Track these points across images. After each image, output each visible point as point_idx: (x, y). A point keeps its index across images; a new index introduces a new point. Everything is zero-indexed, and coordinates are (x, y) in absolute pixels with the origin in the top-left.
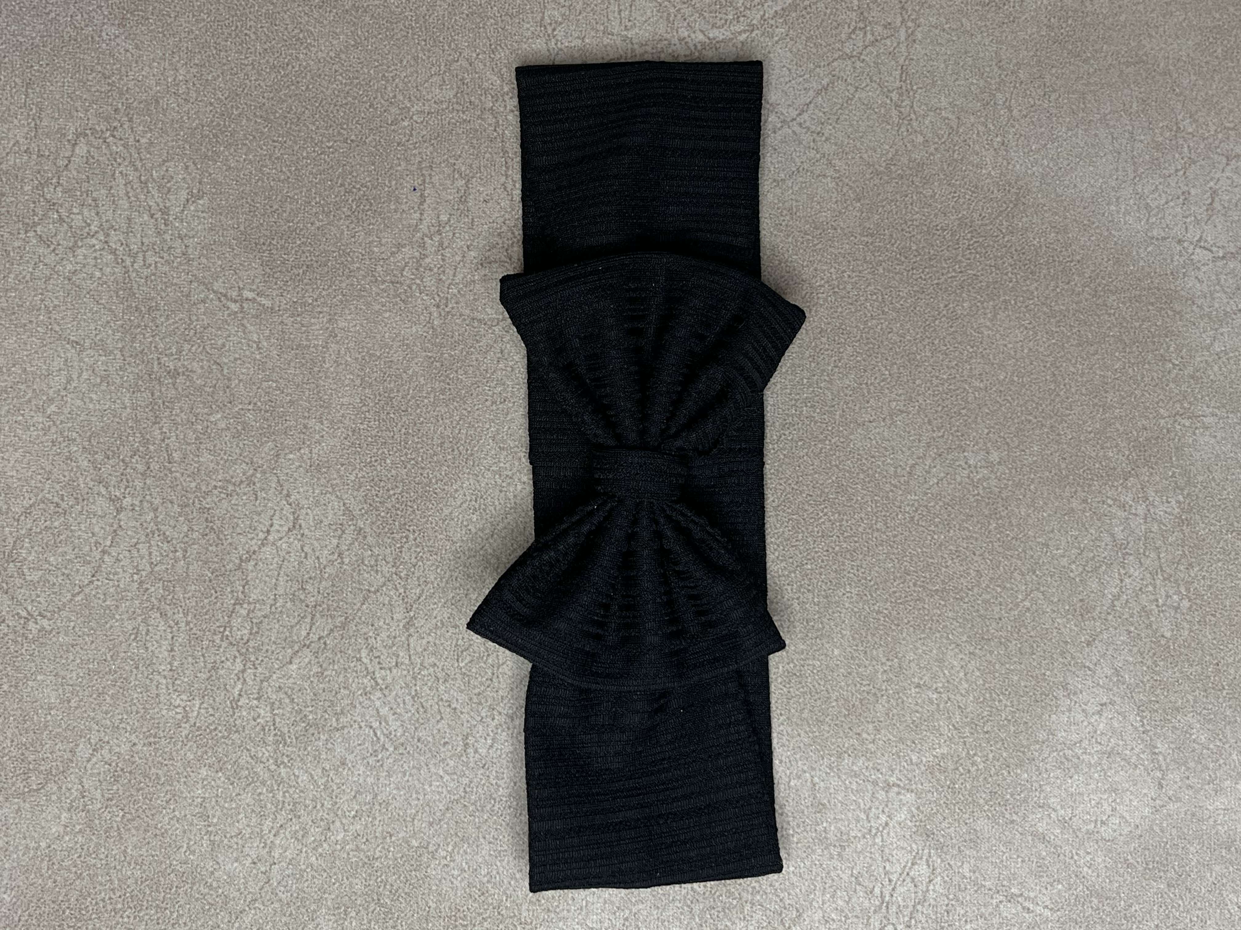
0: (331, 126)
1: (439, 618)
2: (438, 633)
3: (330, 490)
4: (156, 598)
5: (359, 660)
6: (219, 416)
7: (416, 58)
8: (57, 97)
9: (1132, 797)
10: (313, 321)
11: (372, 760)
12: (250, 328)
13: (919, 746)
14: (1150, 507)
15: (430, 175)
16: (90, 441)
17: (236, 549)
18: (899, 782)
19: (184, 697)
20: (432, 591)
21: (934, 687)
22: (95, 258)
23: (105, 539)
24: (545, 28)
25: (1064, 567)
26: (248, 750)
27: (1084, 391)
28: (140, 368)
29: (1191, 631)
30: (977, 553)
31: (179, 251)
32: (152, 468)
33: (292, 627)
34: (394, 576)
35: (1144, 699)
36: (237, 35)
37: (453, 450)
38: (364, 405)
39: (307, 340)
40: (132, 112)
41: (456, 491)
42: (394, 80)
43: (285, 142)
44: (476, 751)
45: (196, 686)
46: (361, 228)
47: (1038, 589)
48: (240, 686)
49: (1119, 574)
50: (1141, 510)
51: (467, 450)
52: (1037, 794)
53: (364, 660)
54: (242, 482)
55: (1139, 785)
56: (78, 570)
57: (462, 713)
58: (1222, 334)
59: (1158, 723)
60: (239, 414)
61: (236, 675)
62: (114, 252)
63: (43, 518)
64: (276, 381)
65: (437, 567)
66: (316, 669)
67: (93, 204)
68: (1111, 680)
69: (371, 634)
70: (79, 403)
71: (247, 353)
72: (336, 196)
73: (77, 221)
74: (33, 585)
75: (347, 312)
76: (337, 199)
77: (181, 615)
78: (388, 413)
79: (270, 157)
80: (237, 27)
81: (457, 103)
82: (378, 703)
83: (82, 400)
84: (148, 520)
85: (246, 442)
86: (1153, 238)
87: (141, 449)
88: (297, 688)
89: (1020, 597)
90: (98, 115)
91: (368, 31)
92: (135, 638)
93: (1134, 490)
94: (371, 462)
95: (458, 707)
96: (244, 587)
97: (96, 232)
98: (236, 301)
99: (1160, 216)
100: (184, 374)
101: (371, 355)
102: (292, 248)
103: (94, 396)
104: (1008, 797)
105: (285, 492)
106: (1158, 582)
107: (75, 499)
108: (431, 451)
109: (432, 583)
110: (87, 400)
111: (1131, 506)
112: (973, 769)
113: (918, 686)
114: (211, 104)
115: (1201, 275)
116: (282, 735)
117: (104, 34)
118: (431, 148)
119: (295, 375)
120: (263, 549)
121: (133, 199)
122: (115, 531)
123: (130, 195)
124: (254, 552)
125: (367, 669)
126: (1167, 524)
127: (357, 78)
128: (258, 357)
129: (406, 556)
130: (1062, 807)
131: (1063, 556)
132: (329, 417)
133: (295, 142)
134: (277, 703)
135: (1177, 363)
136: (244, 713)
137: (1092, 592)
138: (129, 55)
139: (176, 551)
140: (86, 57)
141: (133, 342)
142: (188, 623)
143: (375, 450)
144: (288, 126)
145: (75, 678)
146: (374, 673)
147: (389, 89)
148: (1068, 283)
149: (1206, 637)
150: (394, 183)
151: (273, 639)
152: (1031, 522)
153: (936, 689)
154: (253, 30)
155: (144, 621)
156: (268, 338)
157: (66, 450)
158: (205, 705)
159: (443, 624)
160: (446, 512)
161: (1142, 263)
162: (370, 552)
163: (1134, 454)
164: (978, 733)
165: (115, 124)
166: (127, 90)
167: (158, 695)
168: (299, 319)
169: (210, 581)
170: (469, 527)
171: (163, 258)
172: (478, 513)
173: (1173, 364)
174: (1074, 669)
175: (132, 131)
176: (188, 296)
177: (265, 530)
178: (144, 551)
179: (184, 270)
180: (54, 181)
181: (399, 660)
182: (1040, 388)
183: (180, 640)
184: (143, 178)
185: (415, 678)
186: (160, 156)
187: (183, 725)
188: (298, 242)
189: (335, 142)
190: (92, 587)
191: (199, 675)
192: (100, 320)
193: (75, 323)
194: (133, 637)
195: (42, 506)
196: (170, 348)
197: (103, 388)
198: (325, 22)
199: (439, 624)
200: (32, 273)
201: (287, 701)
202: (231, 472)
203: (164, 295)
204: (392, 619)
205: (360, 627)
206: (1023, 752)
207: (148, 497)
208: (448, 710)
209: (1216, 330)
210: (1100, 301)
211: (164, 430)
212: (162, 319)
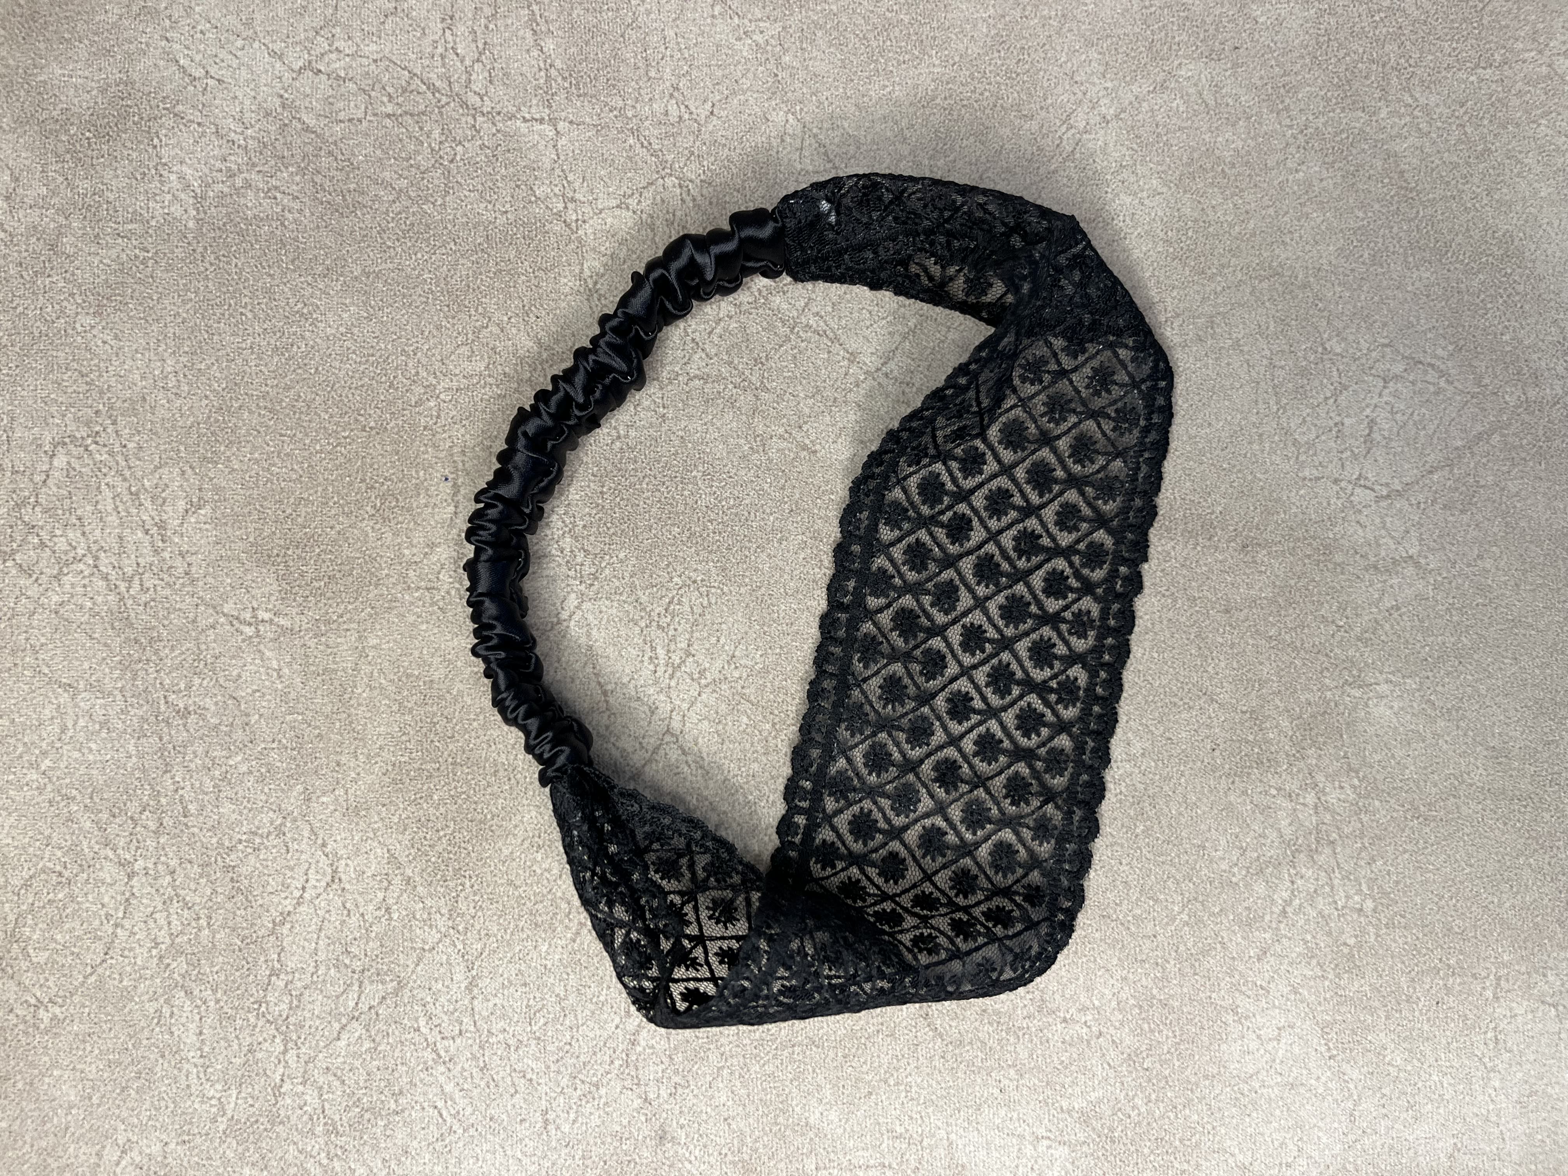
0: (346, 413)
1: (505, 976)
2: (506, 992)
3: (371, 835)
4: (179, 975)
5: (418, 1030)
6: (239, 758)
7: (439, 328)
8: (30, 403)
9: (1320, 1134)
10: (339, 640)
11: (439, 1146)
12: (268, 654)
13: (1070, 1090)
14: (1320, 795)
15: (463, 461)
16: (91, 798)
17: (268, 911)
18: (1049, 1134)
19: (219, 1087)
20: (495, 945)
21: (1083, 1020)
22: (85, 586)
23: (117, 909)
24: (586, 282)
25: (1225, 871)
26: (295, 1143)
27: (1235, 665)
28: (145, 708)
29: (1378, 935)
30: (1124, 862)
31: (181, 570)
32: (165, 824)
33: (338, 997)
34: (451, 931)
35: (1328, 1018)
36: (231, 315)
37: (509, 779)
38: (404, 734)
39: (334, 662)
40: (115, 413)
41: (516, 826)
42: (415, 354)
43: (294, 435)
44: (558, 1128)
45: (231, 1073)
46: (387, 528)
47: (1196, 899)
48: (282, 1070)
49: (1290, 875)
50: (1310, 798)
51: (526, 777)
52: (1211, 1137)
53: (423, 1030)
54: (269, 833)
55: (1328, 1120)
56: (88, 948)
57: (539, 1084)
58: (1391, 587)
59: (1346, 1046)
60: (261, 753)
61: (276, 1057)
62: (106, 578)
63: (45, 891)
64: (302, 714)
65: (500, 917)
66: (367, 1045)
67: (78, 523)
68: (1288, 999)
69: (429, 999)
70: (76, 755)
71: (267, 683)
72: (357, 494)
73: (61, 544)
74: (38, 968)
75: (378, 627)
76: (359, 497)
77: (210, 992)
78: (432, 741)
79: (279, 453)
80: (230, 305)
81: (490, 376)
82: (442, 1079)
83: (80, 750)
84: (165, 884)
85: (272, 786)
86: (1305, 479)
87: (151, 803)
88: (347, 1068)
89: (1176, 909)
90: (77, 419)
91: (382, 300)
92: (158, 1023)
93: (1301, 776)
94: (415, 799)
95: (534, 1077)
96: (279, 954)
97: (84, 556)
98: (250, 624)
99: (1311, 452)
100: (196, 713)
101: (408, 676)
102: (311, 558)
103: (93, 746)
104: (1177, 1143)
105: (320, 841)
106: (1336, 882)
107: (81, 866)
108: (484, 782)
109: (495, 936)
110: (86, 751)
111: (1298, 795)
112: (1133, 1114)
113: (1065, 1020)
114: (206, 397)
115: (1363, 519)
116: (334, 1124)
117: (78, 326)
118: (463, 430)
119: (323, 705)
120: (301, 909)
121: (123, 514)
122: (127, 900)
123: (120, 509)
124: (289, 913)
125: (426, 1040)
126: (1342, 812)
127: (373, 355)
128: (280, 687)
129: (462, 906)
130: (1241, 1150)
131: (1224, 859)
132: (365, 751)
133: (307, 435)
134: (326, 1086)
135: (1342, 623)
136: (289, 1101)
137: (1258, 898)
138: (107, 347)
139: (199, 918)
140: (59, 354)
141: (134, 679)
142: (217, 1001)
143: (420, 786)
144: (297, 416)
145: (94, 1071)
146: (435, 1044)
147: (410, 365)
148: (1210, 539)
149: (1395, 941)
150: (422, 473)
151: (316, 1012)
152: (1183, 821)
153: (1086, 1022)
154: (249, 307)
155: (167, 1001)
156: (290, 664)
157: (66, 810)
158: (243, 1095)
159: (510, 982)
160: (506, 852)
161: (1294, 509)
162: (421, 905)
163: (1298, 734)
164: (1137, 1070)
165: (97, 428)
166: (108, 389)
167: (188, 1086)
168: (323, 639)
169: (240, 950)
170: (534, 868)
171: (162, 580)
172: (543, 851)
173: (1337, 626)
174: (1244, 989)
175: (117, 435)
176: (194, 621)
177: (300, 886)
178: (162, 922)
179: (188, 593)
180: (32, 500)
181: (463, 1028)
182: (1184, 663)
183: (209, 1021)
184: (133, 489)
185: (481, 1047)
186: (152, 461)
187: (219, 1119)
188: (317, 550)
189: (352, 430)
190: (104, 965)
191: (233, 1060)
192: (94, 657)
193: (66, 663)
194: (156, 1021)
195: (43, 876)
196: (177, 684)
197: (104, 735)
198: (331, 292)
199: (506, 983)
200: (13, 609)
201: (337, 1083)
202: (257, 823)
203: (166, 622)
204: (452, 979)
205: (415, 992)
206: (1192, 1091)
207: (163, 859)
208: (523, 1081)
209: (1385, 581)
210: (1248, 558)
211: (177, 779)
212: (167, 651)
